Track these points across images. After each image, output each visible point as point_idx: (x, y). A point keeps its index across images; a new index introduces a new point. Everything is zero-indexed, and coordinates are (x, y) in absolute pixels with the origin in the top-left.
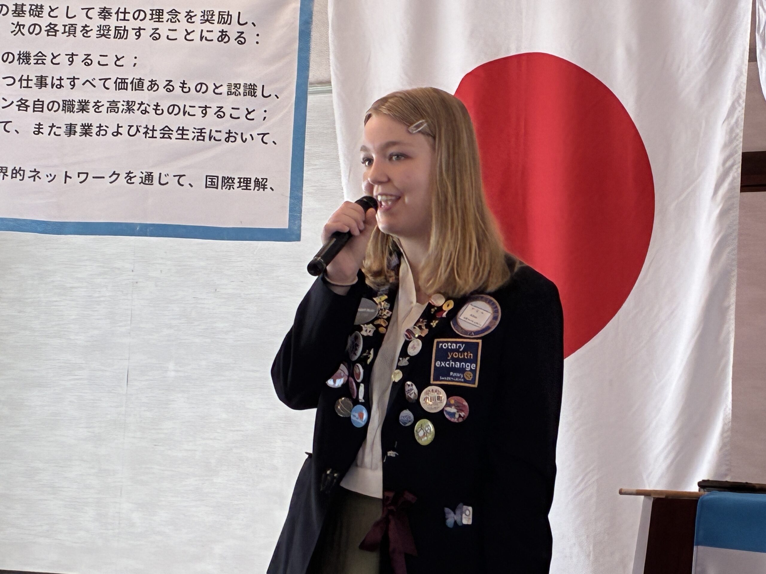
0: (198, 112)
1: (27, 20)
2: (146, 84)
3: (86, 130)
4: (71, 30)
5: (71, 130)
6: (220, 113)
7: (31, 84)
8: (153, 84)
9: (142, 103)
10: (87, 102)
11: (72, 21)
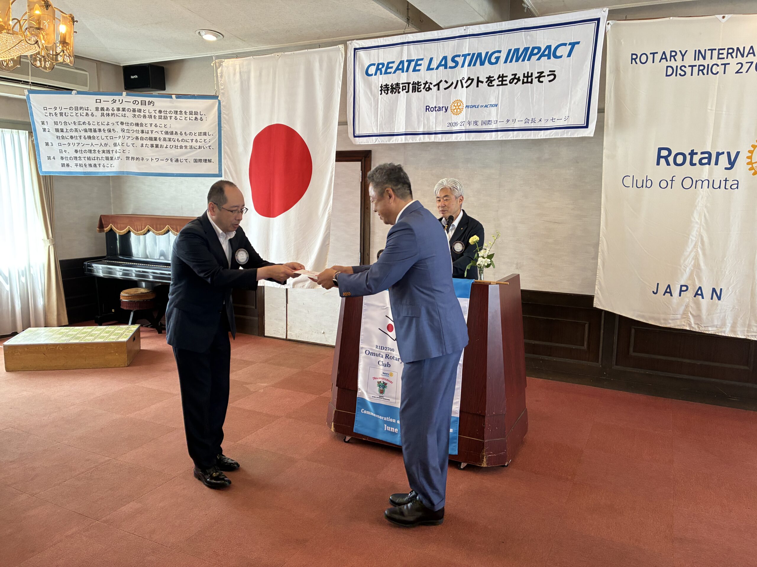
0: (190, 141)
1: (137, 113)
2: (174, 133)
3: (157, 146)
4: (150, 117)
5: (152, 146)
6: (196, 141)
7: (139, 132)
8: (176, 133)
9: (173, 139)
10: (156, 138)
11: (150, 114)
